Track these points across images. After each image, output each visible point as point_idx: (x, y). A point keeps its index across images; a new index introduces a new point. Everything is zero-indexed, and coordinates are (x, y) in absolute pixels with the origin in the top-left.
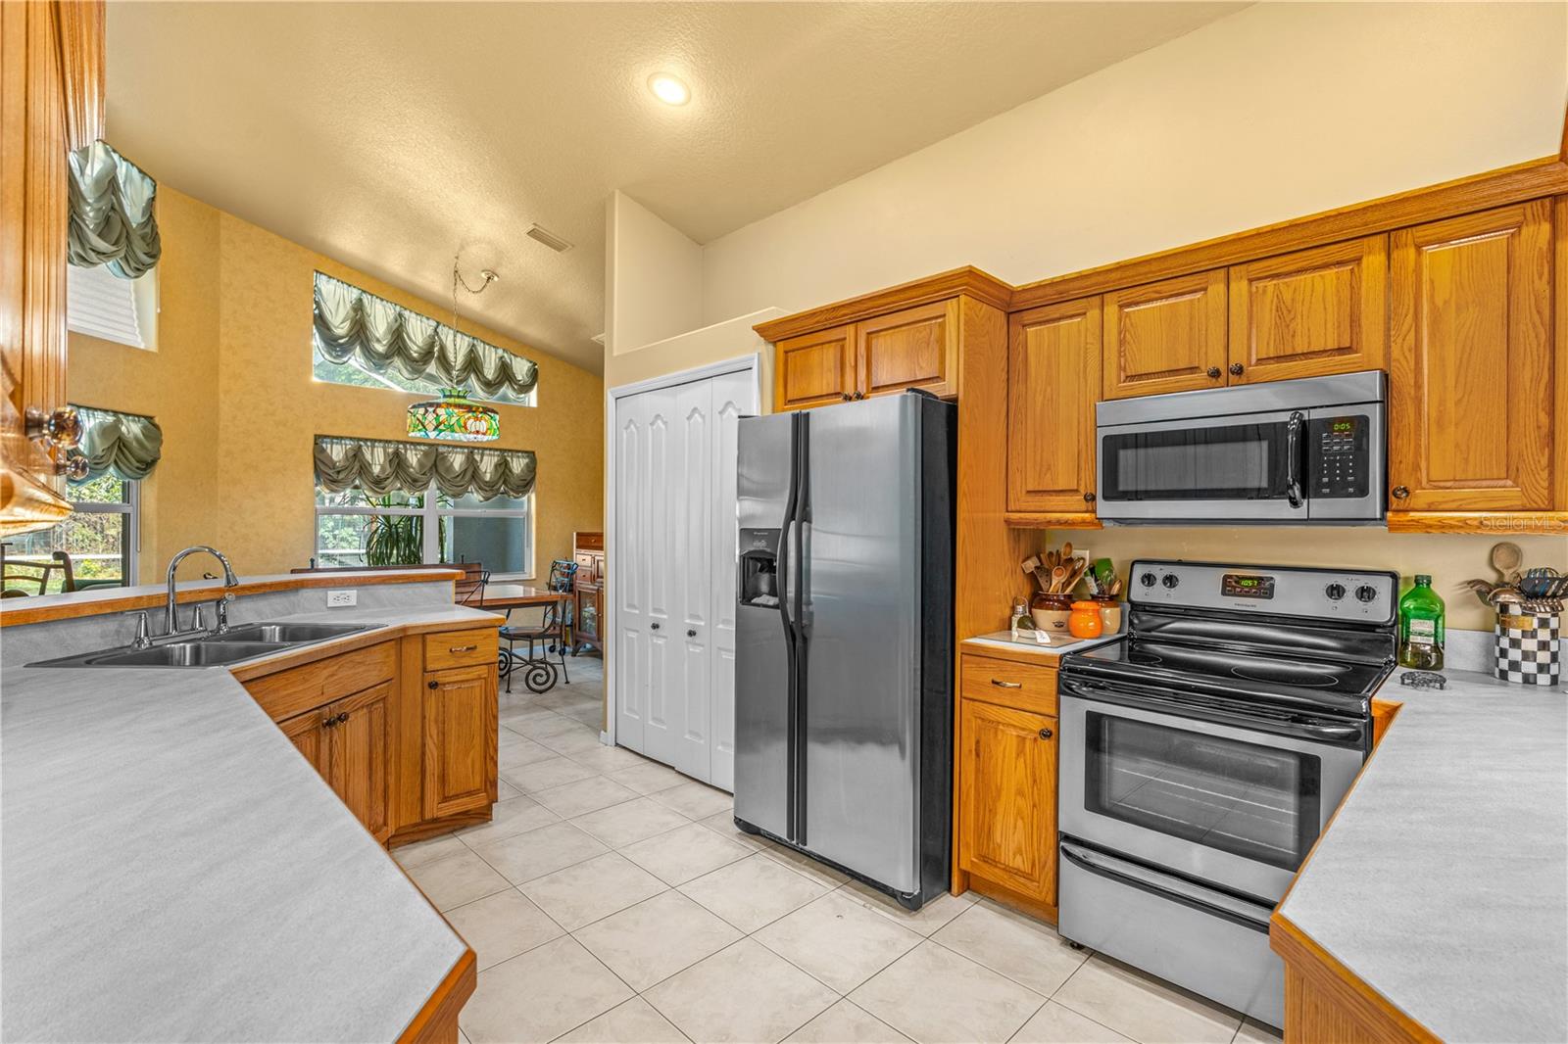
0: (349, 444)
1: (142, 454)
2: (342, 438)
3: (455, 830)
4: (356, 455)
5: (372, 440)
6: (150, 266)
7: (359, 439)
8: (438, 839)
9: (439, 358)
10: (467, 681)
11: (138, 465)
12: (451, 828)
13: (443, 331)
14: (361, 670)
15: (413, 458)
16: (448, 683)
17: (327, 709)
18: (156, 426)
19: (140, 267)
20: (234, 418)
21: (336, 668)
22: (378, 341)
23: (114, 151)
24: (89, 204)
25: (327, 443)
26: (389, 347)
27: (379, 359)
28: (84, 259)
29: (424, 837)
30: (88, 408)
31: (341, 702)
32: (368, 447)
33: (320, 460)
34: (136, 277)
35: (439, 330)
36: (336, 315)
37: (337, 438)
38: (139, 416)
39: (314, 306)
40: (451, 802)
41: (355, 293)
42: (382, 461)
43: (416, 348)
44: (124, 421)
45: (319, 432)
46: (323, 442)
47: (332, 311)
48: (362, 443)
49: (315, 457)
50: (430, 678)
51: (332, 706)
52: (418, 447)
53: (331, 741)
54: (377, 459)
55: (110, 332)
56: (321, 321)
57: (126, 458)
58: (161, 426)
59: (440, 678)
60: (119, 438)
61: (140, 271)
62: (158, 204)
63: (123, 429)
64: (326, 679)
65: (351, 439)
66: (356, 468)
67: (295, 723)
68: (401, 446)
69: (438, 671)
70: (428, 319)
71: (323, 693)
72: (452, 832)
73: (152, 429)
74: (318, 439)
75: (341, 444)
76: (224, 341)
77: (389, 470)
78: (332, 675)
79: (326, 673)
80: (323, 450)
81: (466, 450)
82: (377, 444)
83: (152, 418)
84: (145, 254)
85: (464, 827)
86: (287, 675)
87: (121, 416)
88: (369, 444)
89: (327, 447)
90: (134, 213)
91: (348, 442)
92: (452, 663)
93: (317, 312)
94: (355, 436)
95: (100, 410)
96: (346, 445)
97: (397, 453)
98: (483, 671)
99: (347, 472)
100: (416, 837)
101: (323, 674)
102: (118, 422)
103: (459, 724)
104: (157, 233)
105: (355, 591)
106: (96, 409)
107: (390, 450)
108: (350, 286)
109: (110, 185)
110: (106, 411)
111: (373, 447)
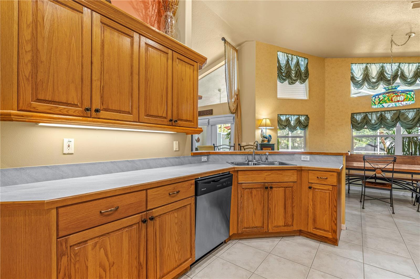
0: (363, 115)
1: (304, 124)
2: (360, 113)
3: (322, 241)
4: (365, 118)
5: (371, 112)
6: (306, 79)
7: (366, 113)
8: (313, 240)
9: (400, 77)
10: (324, 190)
11: (303, 127)
12: (321, 240)
13: (402, 66)
14: (281, 176)
15: (388, 116)
16: (317, 188)
17: (267, 184)
18: (308, 117)
19: (304, 80)
20: (329, 112)
21: (270, 173)
22: (373, 78)
23: (298, 56)
24: (293, 71)
25: (355, 115)
26: (378, 79)
27: (373, 84)
28: (292, 83)
29: (311, 238)
30: (293, 115)
31: (273, 183)
32: (370, 114)
33: (352, 121)
34: (304, 83)
35: (401, 66)
36: (358, 75)
37: (358, 113)
38: (304, 115)
39: (351, 74)
40: (318, 230)
41: (364, 65)
42: (375, 119)
43: (389, 76)
44: (301, 117)
45: (353, 112)
46: (354, 115)
47: (357, 74)
48: (367, 114)
49: (351, 120)
50: (310, 185)
51: (269, 183)
52: (391, 112)
53: (268, 193)
54: (374, 119)
55: (299, 97)
56: (353, 79)
57: (301, 126)
58: (309, 117)
59: (314, 186)
60: (299, 121)
61: (304, 81)
62: (309, 64)
63: (301, 118)
64: (266, 176)
65: (363, 113)
66: (365, 122)
67: (255, 185)
68: (383, 112)
69: (313, 183)
70: (395, 63)
71: (265, 179)
72: (321, 241)
73: (307, 118)
74: (353, 114)
75: (360, 115)
76: (326, 92)
77: (377, 122)
78: (269, 175)
79: (266, 174)
80: (354, 117)
81: (415, 110)
82: (373, 113)
83: (307, 115)
84: (304, 77)
85: (326, 242)
86: (253, 172)
87: (300, 116)
88: (370, 113)
89: (355, 116)
90: (303, 69)
91: (362, 114)
92: (317, 182)
93: (352, 76)
94: (365, 111)
95: (296, 115)
96: (361, 115)
97: (381, 115)
98: (330, 188)
99: (361, 123)
100: (308, 236)
101: (265, 174)
102: (299, 117)
103: (320, 204)
104: (308, 71)
105: (309, 156)
106: (295, 115)
107: (379, 115)
108: (363, 64)
109: (298, 64)
110: (297, 115)
111: (372, 114)
